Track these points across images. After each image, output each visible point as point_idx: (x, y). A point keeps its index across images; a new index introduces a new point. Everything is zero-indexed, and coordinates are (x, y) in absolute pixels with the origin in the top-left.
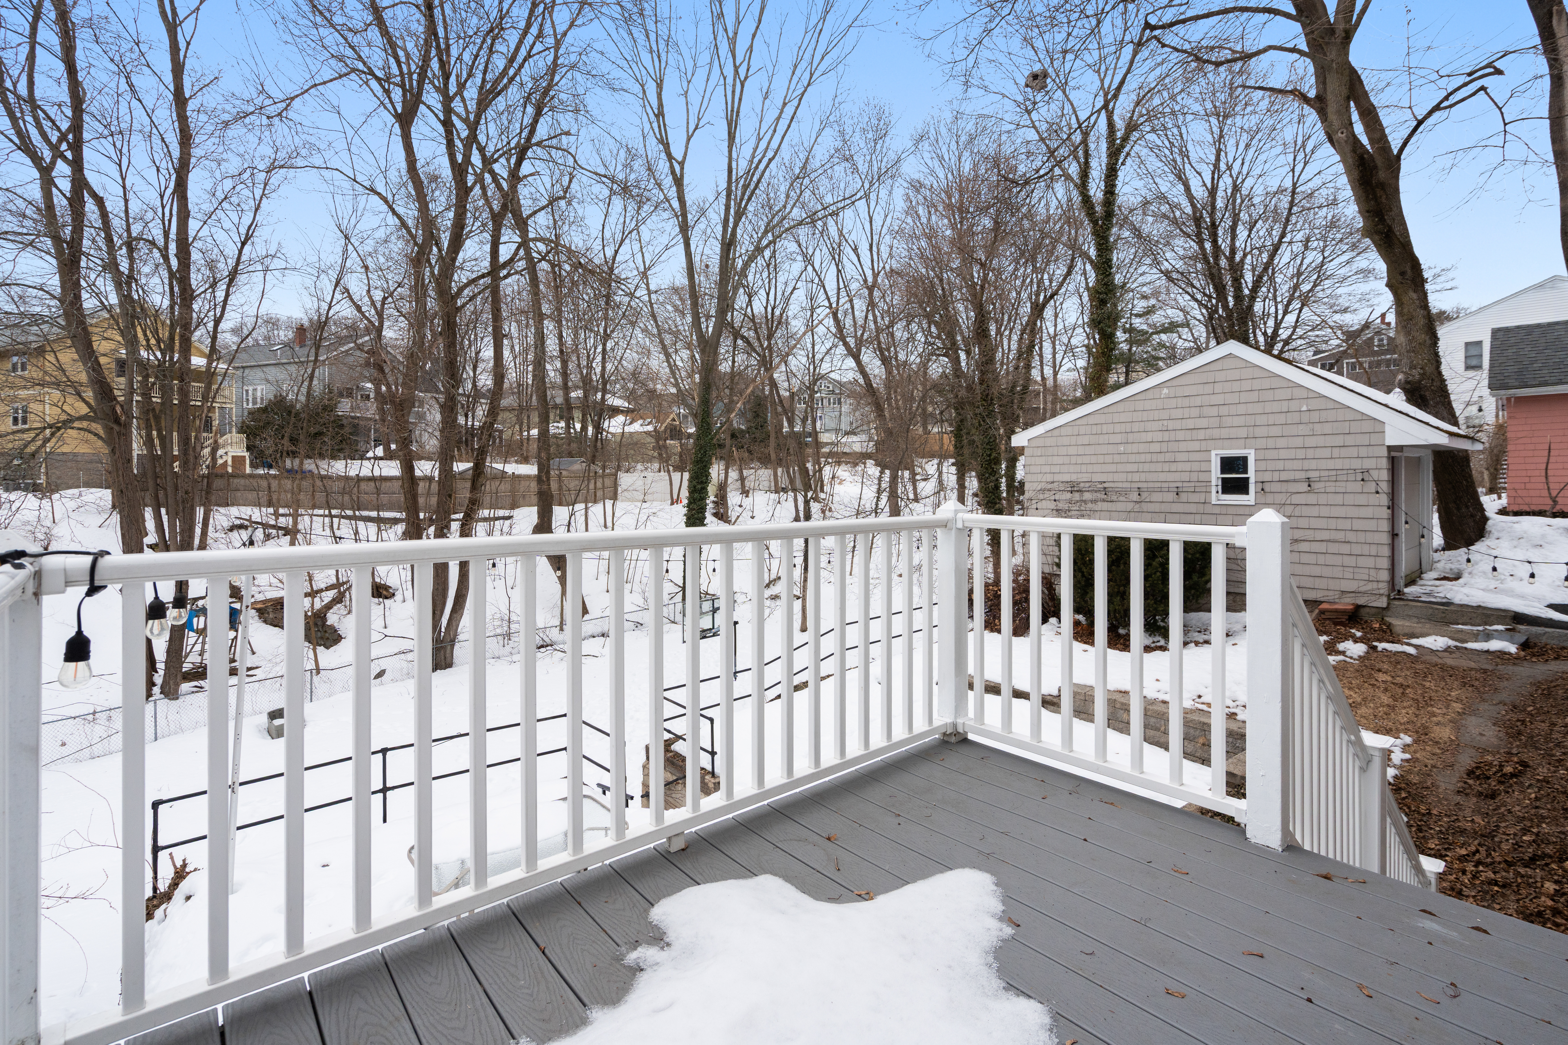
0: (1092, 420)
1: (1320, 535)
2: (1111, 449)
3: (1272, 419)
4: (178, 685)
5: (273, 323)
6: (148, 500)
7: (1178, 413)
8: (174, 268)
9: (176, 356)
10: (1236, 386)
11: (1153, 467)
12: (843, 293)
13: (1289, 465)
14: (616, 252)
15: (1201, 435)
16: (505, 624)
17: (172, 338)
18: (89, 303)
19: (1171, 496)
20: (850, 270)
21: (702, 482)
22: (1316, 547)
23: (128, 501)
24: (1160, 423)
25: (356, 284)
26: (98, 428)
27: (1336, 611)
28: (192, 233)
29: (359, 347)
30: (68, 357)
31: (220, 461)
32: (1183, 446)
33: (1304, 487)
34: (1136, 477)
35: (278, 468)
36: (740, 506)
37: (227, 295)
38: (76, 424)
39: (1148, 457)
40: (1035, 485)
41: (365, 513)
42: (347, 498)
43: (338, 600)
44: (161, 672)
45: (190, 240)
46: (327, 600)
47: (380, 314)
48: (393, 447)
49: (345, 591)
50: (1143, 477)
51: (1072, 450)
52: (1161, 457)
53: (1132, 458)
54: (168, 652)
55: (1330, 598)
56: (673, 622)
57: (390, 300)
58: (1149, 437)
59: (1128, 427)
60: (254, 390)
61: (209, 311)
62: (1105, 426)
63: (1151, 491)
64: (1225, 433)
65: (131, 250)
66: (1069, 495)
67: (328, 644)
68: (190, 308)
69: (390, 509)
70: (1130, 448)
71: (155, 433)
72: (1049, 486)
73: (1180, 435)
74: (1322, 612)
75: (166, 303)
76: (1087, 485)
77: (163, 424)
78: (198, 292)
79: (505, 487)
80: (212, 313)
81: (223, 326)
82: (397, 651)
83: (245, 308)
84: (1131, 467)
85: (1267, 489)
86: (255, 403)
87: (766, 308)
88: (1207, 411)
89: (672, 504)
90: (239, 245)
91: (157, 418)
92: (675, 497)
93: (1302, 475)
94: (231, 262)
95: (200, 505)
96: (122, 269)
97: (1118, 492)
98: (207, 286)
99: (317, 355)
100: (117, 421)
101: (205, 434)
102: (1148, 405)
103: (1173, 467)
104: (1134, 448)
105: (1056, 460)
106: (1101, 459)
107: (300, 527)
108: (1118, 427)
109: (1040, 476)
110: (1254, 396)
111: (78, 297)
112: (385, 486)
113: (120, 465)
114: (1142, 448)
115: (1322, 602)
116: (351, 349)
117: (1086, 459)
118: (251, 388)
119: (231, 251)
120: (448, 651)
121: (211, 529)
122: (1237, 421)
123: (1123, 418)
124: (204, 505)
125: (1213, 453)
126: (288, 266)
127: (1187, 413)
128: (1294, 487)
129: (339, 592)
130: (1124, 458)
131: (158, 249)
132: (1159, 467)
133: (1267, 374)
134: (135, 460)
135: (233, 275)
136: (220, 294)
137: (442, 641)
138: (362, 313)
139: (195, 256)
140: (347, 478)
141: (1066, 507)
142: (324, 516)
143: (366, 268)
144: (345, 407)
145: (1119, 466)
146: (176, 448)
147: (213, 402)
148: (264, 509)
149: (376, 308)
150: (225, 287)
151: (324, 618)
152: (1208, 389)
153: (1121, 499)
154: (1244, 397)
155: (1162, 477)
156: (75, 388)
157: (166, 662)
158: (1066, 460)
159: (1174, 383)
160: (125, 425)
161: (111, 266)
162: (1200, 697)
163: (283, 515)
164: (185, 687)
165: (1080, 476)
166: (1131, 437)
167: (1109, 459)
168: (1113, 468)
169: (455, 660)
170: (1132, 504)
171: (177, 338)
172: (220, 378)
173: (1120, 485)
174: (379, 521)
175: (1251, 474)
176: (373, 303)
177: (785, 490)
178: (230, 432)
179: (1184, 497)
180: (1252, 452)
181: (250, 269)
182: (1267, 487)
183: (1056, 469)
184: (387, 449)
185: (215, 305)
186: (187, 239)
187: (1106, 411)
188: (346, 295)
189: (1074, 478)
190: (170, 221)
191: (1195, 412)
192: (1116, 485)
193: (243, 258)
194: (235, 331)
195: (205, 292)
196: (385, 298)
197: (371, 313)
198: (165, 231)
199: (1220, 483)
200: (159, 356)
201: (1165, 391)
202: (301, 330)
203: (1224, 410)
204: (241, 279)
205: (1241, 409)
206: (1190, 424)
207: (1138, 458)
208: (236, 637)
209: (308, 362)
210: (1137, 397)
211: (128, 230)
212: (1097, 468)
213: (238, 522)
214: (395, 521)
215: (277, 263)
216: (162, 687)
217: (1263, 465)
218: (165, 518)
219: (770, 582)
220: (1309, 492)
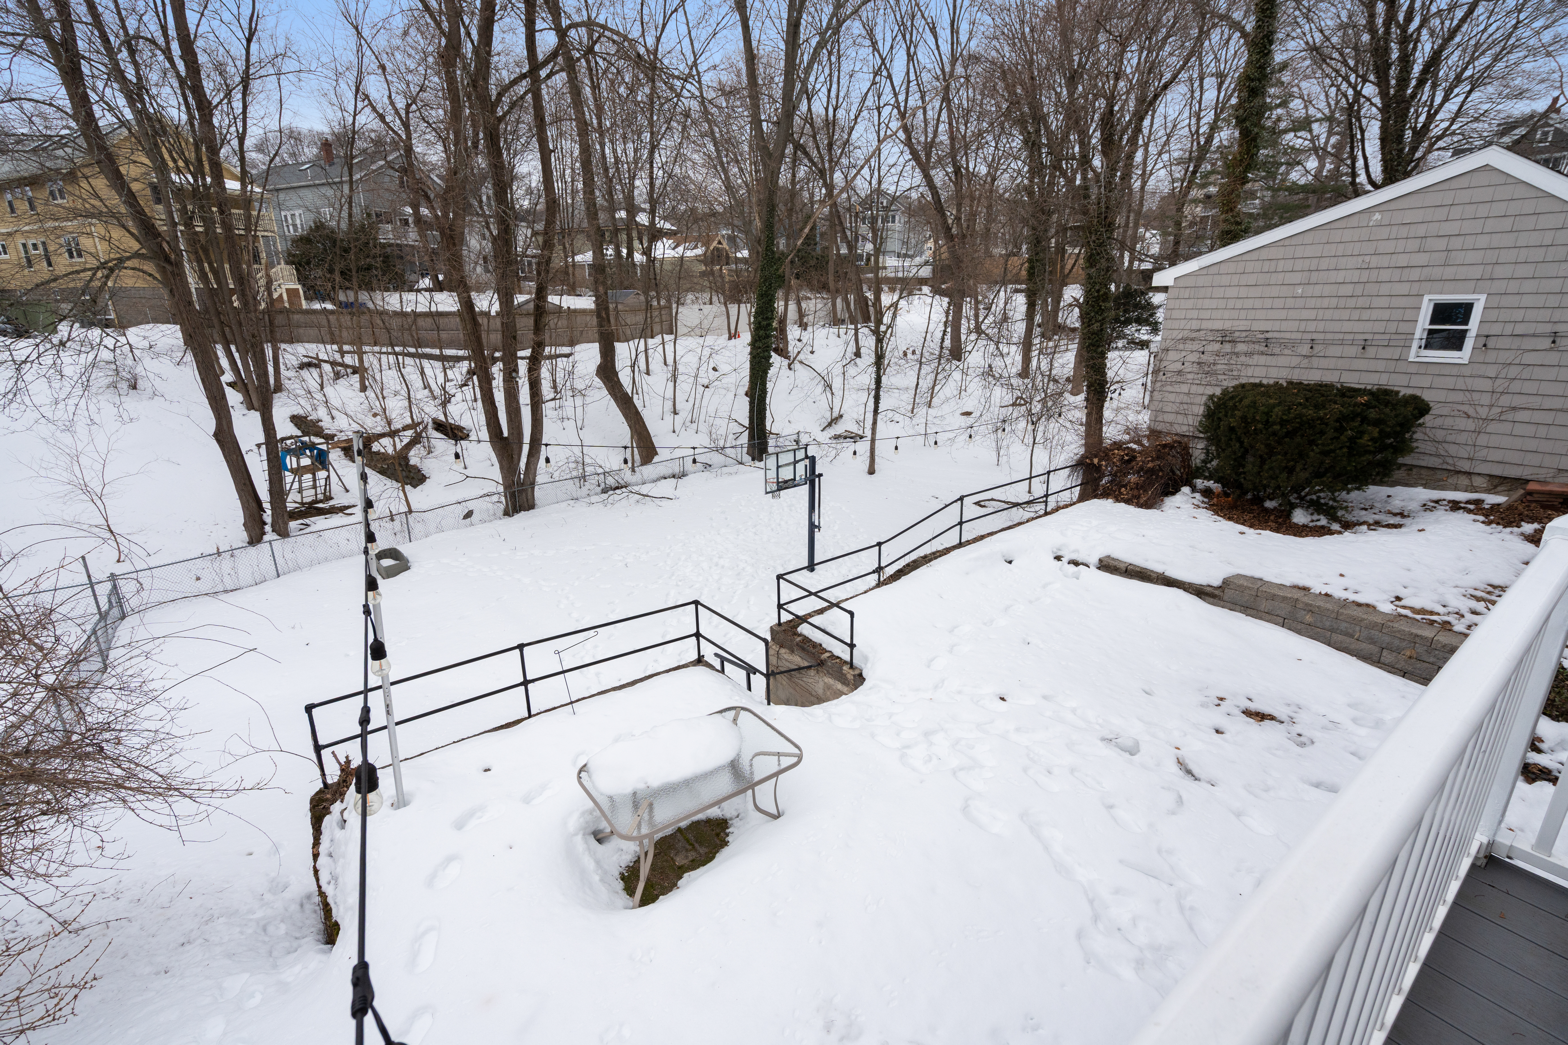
0: (1264, 254)
1: (1548, 403)
2: (1285, 291)
3: (1523, 255)
4: (286, 524)
5: (295, 136)
6: (216, 337)
7: (1389, 246)
8: (183, 74)
9: (209, 180)
10: (1483, 210)
11: (1337, 314)
12: (913, 86)
13: (1531, 315)
14: (658, 39)
15: (1415, 274)
16: (580, 467)
17: (199, 160)
18: (105, 120)
19: (1353, 351)
20: (924, 56)
21: (767, 318)
22: (1538, 417)
23: (200, 345)
24: (1360, 259)
25: (375, 87)
26: (149, 267)
27: (1550, 493)
28: (192, 28)
29: (390, 165)
30: (101, 183)
31: (275, 295)
32: (1385, 289)
33: (1547, 343)
34: (1311, 326)
35: (333, 301)
36: (800, 340)
37: (245, 107)
38: (128, 264)
39: (1334, 302)
40: (1175, 333)
41: (428, 350)
42: (406, 334)
43: (415, 441)
44: (269, 512)
45: (192, 36)
46: (406, 441)
47: (406, 125)
48: (441, 277)
49: (421, 432)
50: (1321, 326)
51: (1232, 292)
52: (1351, 303)
53: (1312, 303)
54: (271, 491)
55: (1541, 477)
56: (741, 463)
57: (414, 107)
58: (1340, 276)
59: (1314, 264)
60: (293, 215)
61: (229, 126)
62: (1281, 263)
63: (1326, 343)
64: (1449, 272)
65: (132, 52)
66: (1217, 346)
67: (414, 483)
68: (210, 123)
69: (450, 346)
70: (1310, 290)
71: (206, 265)
72: (1194, 335)
73: (1385, 275)
74: (1530, 493)
75: (184, 117)
76: (1244, 334)
77: (213, 257)
78: (215, 102)
79: (563, 323)
80: (233, 129)
81: (249, 143)
82: (481, 494)
83: (266, 121)
84: (1306, 314)
85: (1490, 345)
86: (296, 230)
87: (827, 109)
88: (1432, 244)
89: (730, 338)
90: (245, 43)
91: (206, 251)
92: (733, 331)
93: (1548, 328)
94: (241, 64)
95: (267, 342)
96: (129, 77)
97: (1284, 344)
98: (222, 95)
99: (351, 176)
100: (167, 259)
101: (255, 266)
102: (1348, 235)
103: (1366, 315)
104: (1317, 290)
105: (1207, 303)
106: (1268, 303)
107: (366, 365)
108: (1299, 265)
109: (1183, 322)
110: (1507, 224)
111: (90, 114)
112: (442, 321)
113: (182, 308)
114: (1328, 290)
115: (1527, 481)
116: (382, 166)
117: (1249, 304)
118: (289, 214)
119: (238, 50)
120: (529, 493)
121: (282, 367)
122: (1472, 257)
123: (1309, 251)
124: (270, 342)
125: (1426, 298)
126: (303, 68)
127: (1401, 246)
128: (1528, 344)
129: (416, 432)
130: (1300, 303)
131: (161, 50)
132: (1345, 314)
133: (1534, 194)
134: (195, 297)
135: (246, 81)
136: (238, 105)
137: (523, 484)
138: (387, 124)
139: (202, 58)
140: (402, 314)
141: (1211, 360)
142: (388, 353)
143: (383, 67)
144: (387, 234)
145: (1291, 312)
146: (230, 281)
147: (256, 231)
148: (328, 347)
149: (400, 118)
150: (240, 96)
151: (407, 459)
152: (1441, 213)
153: (1286, 352)
154: (1491, 225)
155: (1348, 326)
156: (118, 219)
157: (271, 502)
158: (1222, 304)
159: (1393, 206)
160: (176, 264)
161: (116, 74)
162: (1398, 599)
163: (348, 352)
164: (293, 525)
165: (1236, 323)
166: (1314, 277)
167: (1279, 303)
168: (1283, 314)
169: (537, 501)
170: (1299, 359)
171: (204, 159)
172: (257, 204)
173: (1288, 335)
174: (442, 358)
175: (1473, 325)
176: (397, 112)
177: (843, 322)
178: (279, 264)
179: (1371, 352)
180: (1483, 298)
181: (263, 72)
182: (1491, 343)
183: (1206, 315)
184: (435, 279)
185: (235, 118)
186: (189, 35)
187: (1287, 242)
188: (366, 102)
189: (1228, 325)
190: (164, 12)
191: (1413, 245)
192: (1282, 335)
193: (253, 59)
194: (260, 148)
195: (220, 103)
196: (408, 106)
197: (397, 125)
198: (162, 27)
199: (1425, 336)
200: (192, 181)
201: (1377, 216)
202: (326, 146)
203: (1456, 243)
204: (255, 85)
205: (1483, 241)
206: (1402, 260)
207: (1319, 303)
208: (329, 476)
209: (341, 182)
210: (1333, 226)
211: (124, 27)
212: (1261, 314)
213: (306, 360)
214: (458, 359)
215: (289, 65)
216: (272, 526)
217: (1493, 315)
218: (237, 355)
219: (832, 421)
220: (1551, 349)
